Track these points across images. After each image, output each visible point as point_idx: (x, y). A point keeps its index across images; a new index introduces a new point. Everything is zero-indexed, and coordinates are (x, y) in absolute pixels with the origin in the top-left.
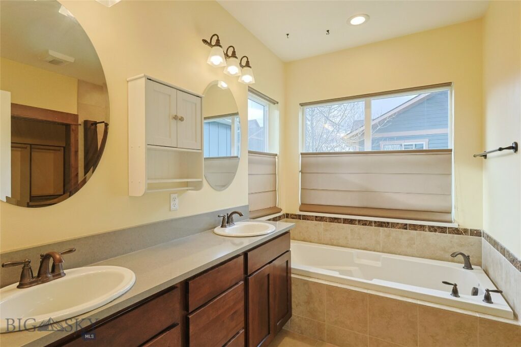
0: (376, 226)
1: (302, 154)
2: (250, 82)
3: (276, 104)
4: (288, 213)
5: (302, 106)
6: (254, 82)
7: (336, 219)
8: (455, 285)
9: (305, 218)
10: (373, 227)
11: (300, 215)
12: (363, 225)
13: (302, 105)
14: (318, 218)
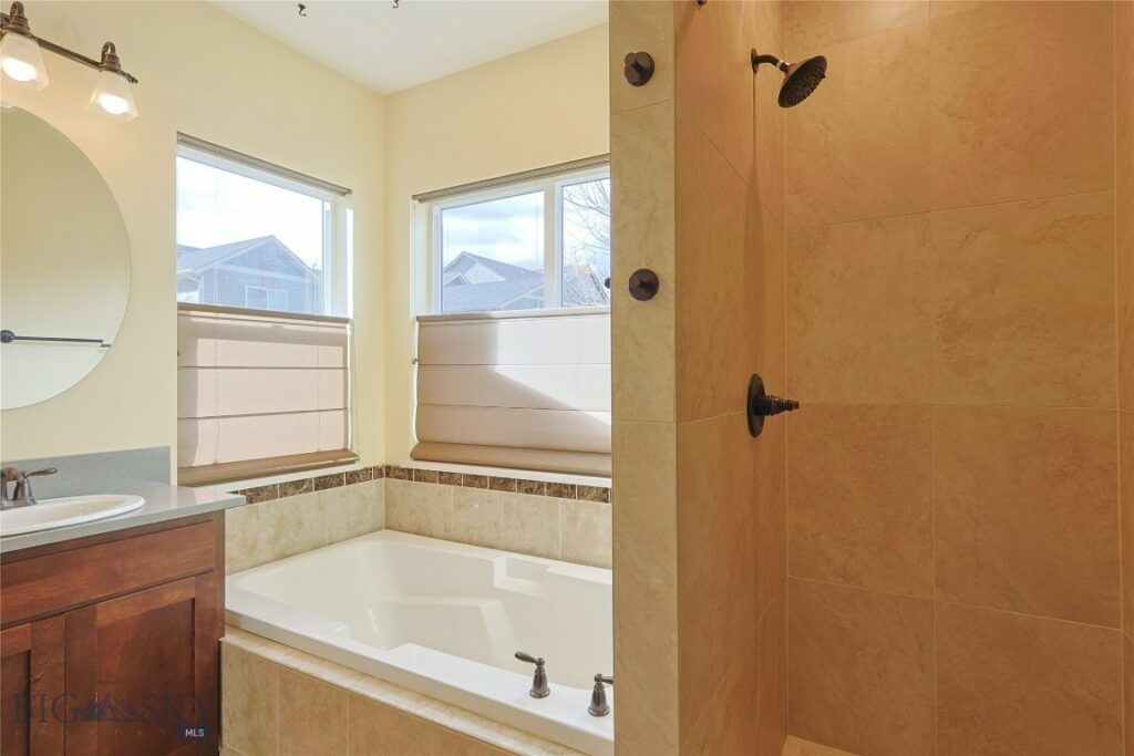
0: (549, 495)
1: (418, 319)
2: (125, 113)
3: (347, 195)
4: (389, 463)
5: (421, 201)
6: (135, 115)
7: (476, 477)
8: (540, 663)
9: (421, 476)
10: (545, 497)
11: (410, 471)
12: (526, 492)
13: (422, 198)
14: (445, 477)
